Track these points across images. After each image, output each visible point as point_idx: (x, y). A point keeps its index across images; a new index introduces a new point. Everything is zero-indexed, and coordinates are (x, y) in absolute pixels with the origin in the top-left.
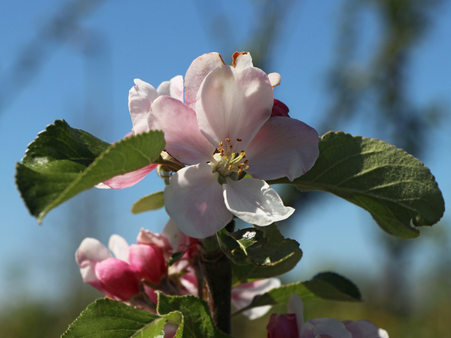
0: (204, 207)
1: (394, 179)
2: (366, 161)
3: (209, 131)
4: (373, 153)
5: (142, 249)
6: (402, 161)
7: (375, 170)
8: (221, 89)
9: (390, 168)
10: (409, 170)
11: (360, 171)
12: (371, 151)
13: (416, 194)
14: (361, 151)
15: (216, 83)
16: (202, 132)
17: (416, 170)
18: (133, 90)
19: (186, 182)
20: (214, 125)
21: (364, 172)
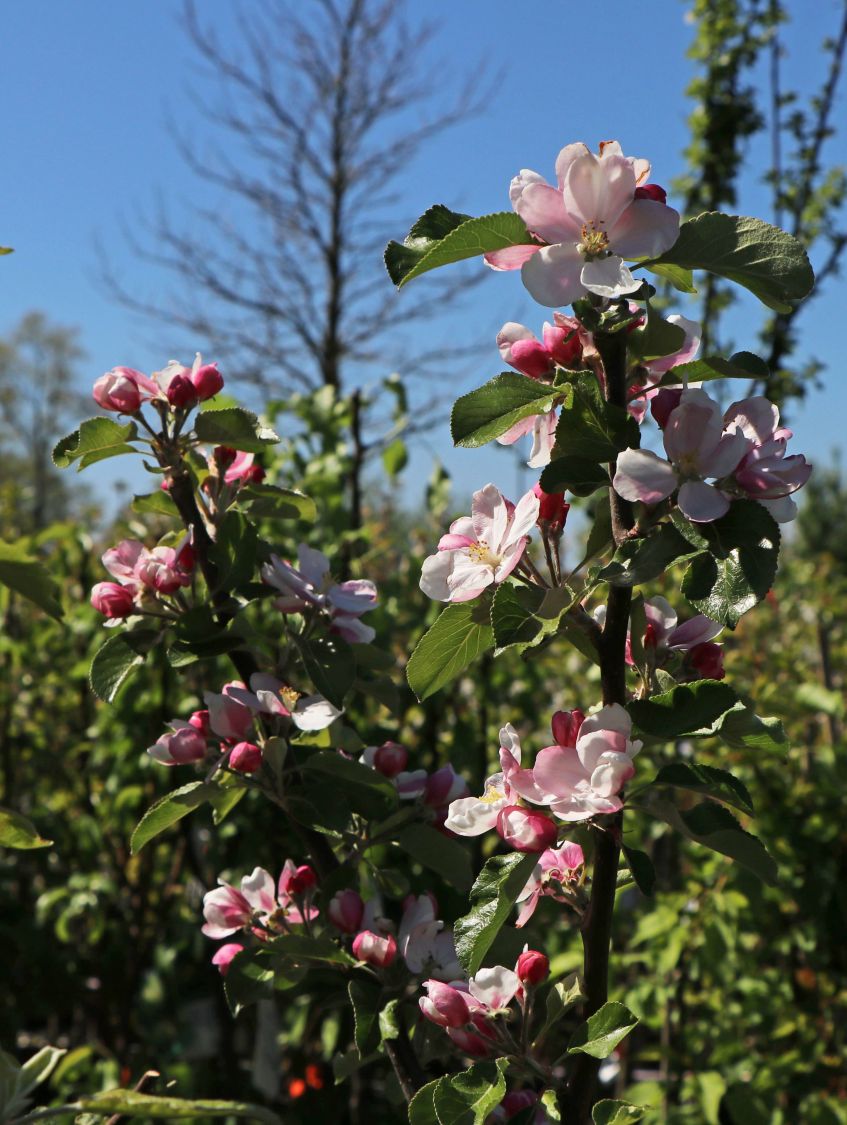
0: (565, 283)
1: (765, 256)
2: (741, 239)
3: (579, 214)
4: (747, 232)
5: (555, 330)
6: (774, 239)
7: (748, 247)
8: (589, 176)
9: (761, 245)
10: (780, 246)
11: (736, 247)
12: (746, 229)
13: (785, 269)
14: (736, 229)
15: (584, 171)
16: (570, 214)
17: (787, 246)
18: (515, 180)
19: (550, 260)
20: (582, 207)
21: (738, 249)
